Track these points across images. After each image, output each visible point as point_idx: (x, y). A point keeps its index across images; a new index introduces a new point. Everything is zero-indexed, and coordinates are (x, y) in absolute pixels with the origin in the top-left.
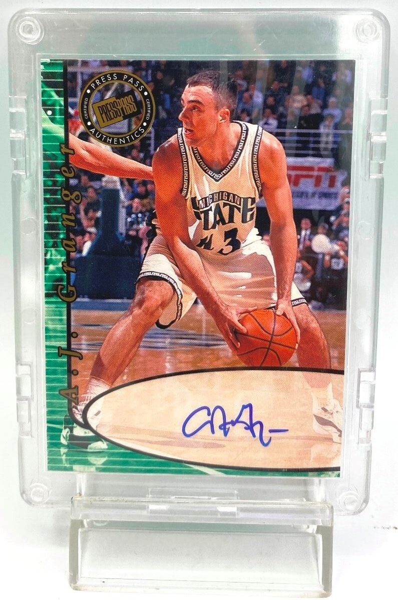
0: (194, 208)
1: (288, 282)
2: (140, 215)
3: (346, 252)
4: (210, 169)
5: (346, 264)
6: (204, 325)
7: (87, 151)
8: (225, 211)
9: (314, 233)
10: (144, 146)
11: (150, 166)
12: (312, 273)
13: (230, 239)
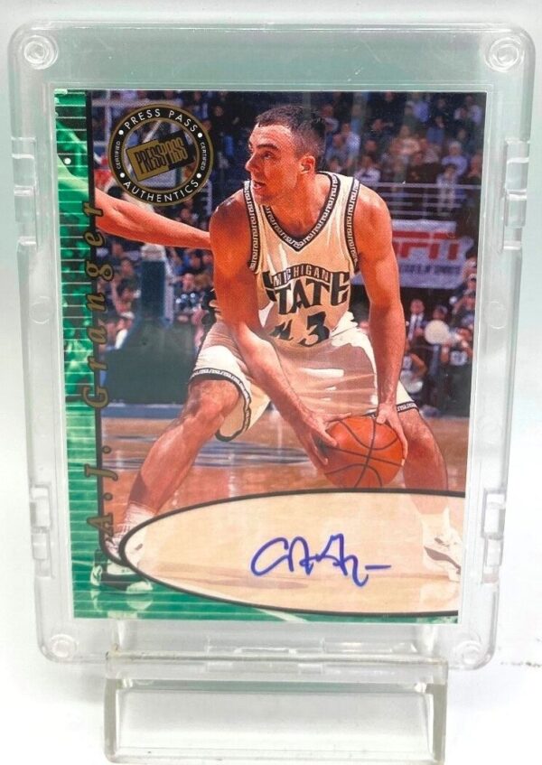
0: (266, 286)
1: (393, 382)
2: (193, 295)
3: (471, 343)
4: (289, 235)
5: (470, 358)
6: (280, 436)
7: (120, 211)
8: (309, 290)
9: (428, 317)
10: (198, 204)
11: (207, 230)
12: (424, 370)
13: (315, 326)
